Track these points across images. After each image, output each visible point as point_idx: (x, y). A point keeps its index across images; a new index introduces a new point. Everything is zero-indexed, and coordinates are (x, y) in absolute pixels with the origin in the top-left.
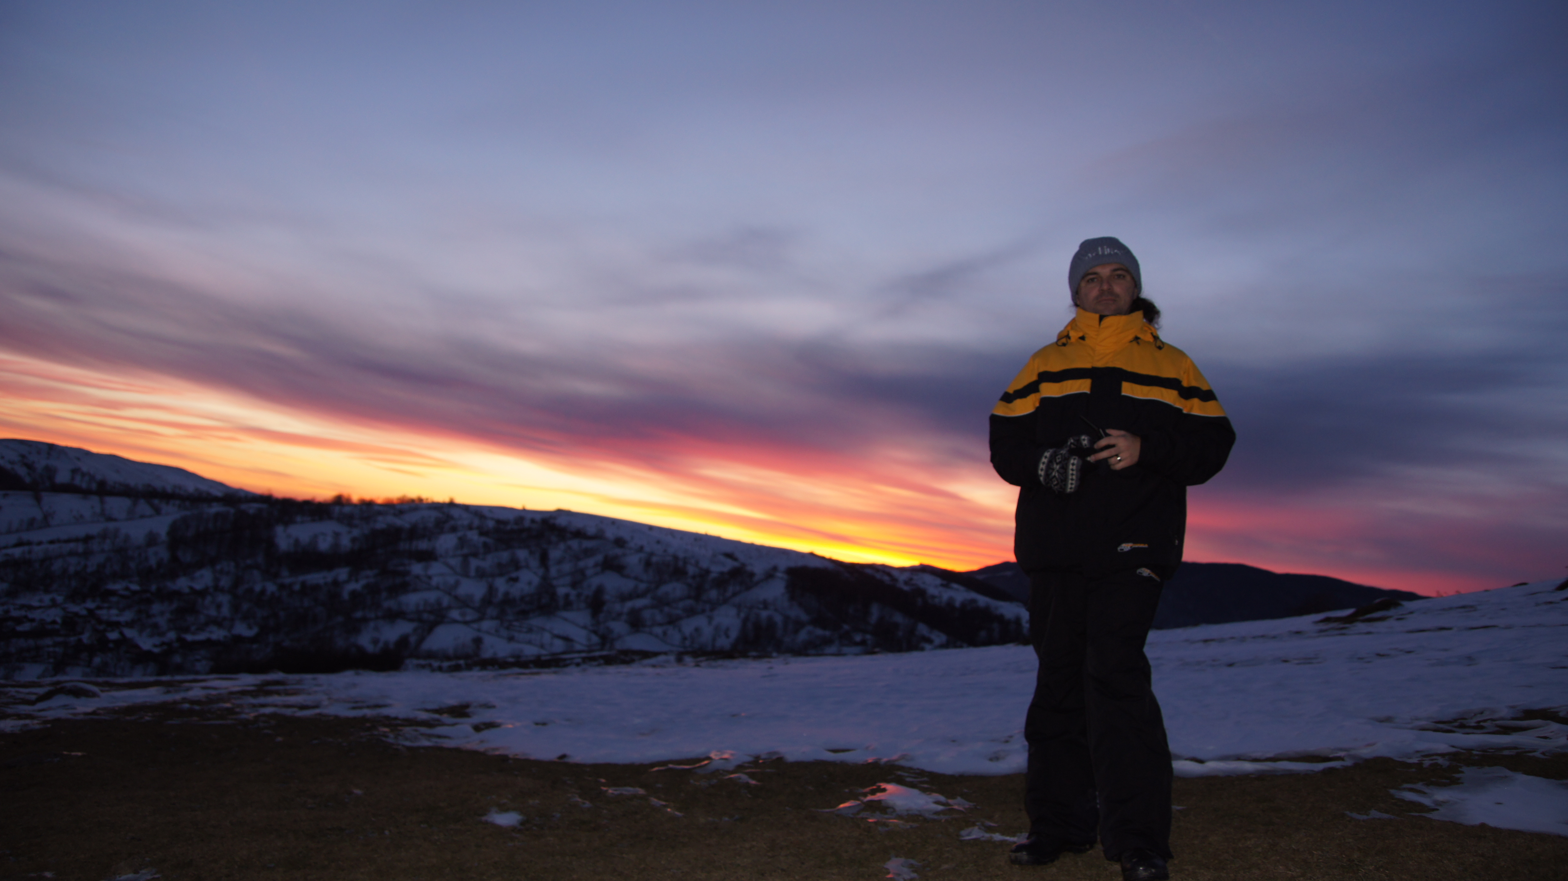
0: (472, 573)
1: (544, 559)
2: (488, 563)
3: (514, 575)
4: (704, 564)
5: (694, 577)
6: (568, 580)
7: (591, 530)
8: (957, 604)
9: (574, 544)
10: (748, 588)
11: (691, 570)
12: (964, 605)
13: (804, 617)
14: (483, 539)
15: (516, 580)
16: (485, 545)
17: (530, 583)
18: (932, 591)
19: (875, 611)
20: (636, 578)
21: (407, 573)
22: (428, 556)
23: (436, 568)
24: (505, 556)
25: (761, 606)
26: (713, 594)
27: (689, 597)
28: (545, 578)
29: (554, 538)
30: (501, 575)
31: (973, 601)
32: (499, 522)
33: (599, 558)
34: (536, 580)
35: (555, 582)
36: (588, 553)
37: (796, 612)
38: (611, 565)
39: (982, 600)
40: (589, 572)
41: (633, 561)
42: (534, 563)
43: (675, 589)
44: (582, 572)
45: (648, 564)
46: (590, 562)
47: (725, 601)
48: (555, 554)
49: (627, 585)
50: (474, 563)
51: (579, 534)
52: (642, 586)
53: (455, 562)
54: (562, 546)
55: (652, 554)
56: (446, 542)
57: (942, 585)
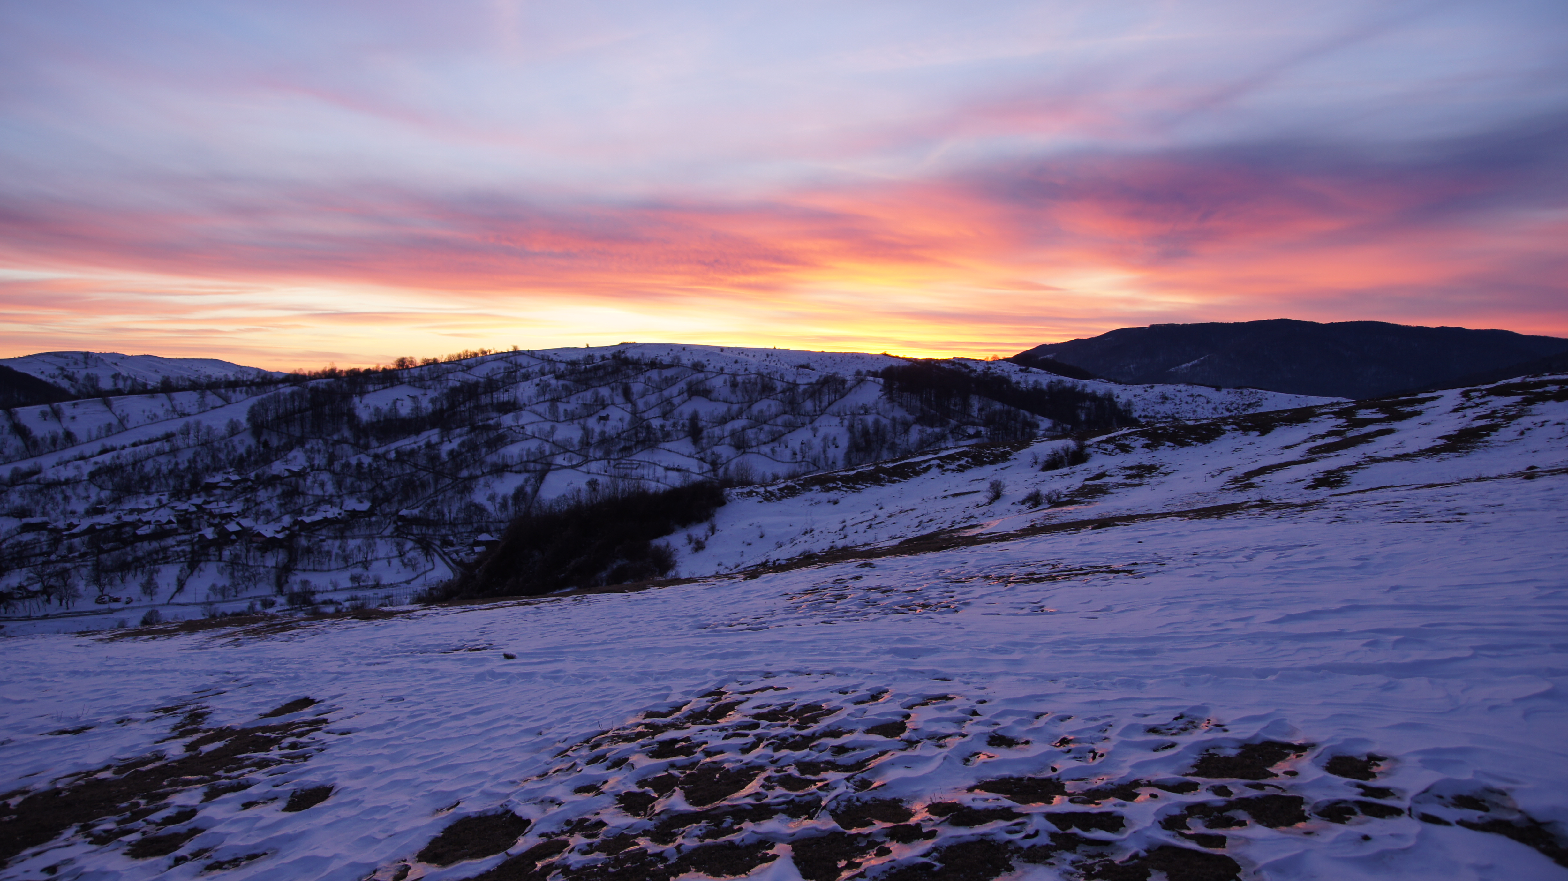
0: (562, 418)
1: (627, 393)
2: (573, 404)
3: (603, 413)
4: (790, 378)
5: (783, 392)
6: (657, 411)
7: (667, 360)
8: (1044, 387)
9: (654, 374)
10: (842, 396)
11: (779, 386)
12: (1050, 385)
13: (910, 418)
14: (561, 382)
15: (606, 418)
16: (565, 387)
17: (621, 420)
18: (1015, 378)
19: (976, 403)
20: (725, 401)
21: (498, 426)
22: (512, 407)
23: (526, 418)
24: (588, 396)
25: (862, 412)
26: (809, 405)
27: (785, 413)
28: (634, 413)
29: (631, 373)
30: (590, 415)
31: (1060, 382)
32: (573, 363)
33: (682, 385)
34: (628, 417)
35: (646, 416)
36: (669, 382)
37: (899, 413)
38: (697, 391)
39: (1068, 381)
40: (676, 401)
41: (718, 382)
42: (619, 400)
43: (767, 406)
44: (669, 401)
45: (734, 385)
46: (674, 390)
47: (823, 412)
48: (637, 387)
49: (721, 409)
50: (561, 407)
51: (654, 364)
52: (735, 407)
53: (543, 408)
54: (641, 378)
55: (734, 375)
56: (526, 391)
57: (1021, 370)
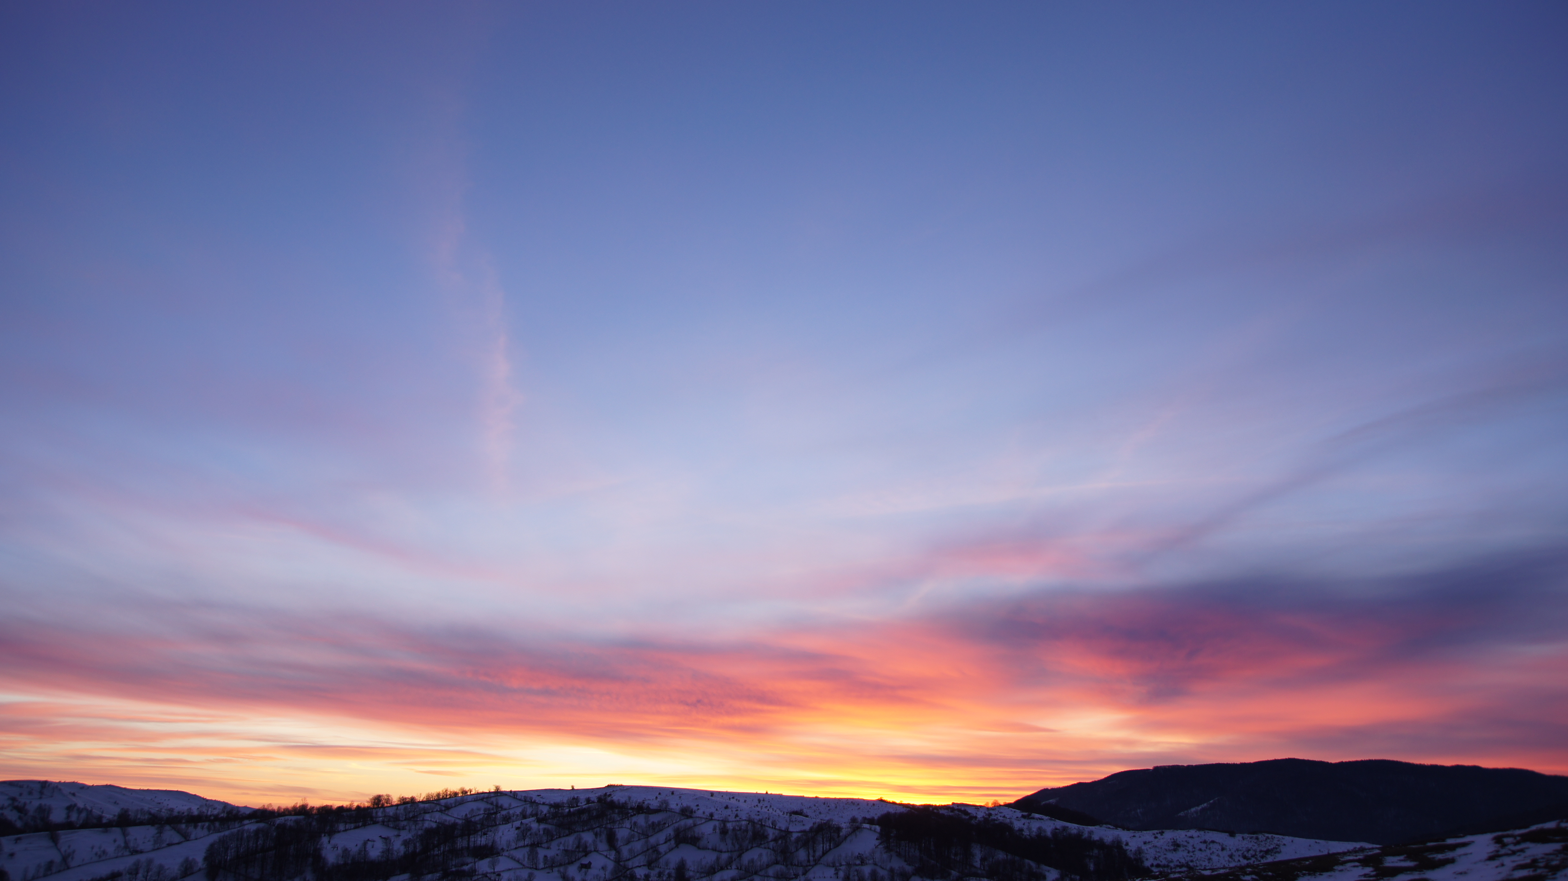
0: (541, 865)
1: (611, 840)
2: (553, 850)
3: (585, 861)
4: (782, 825)
5: (775, 840)
6: (641, 860)
7: (655, 804)
8: (1049, 834)
9: (640, 819)
10: (837, 845)
11: (771, 833)
12: (1055, 832)
13: (909, 869)
14: (542, 826)
15: (588, 866)
16: (547, 832)
17: (604, 868)
18: (1017, 825)
19: (978, 853)
20: (714, 849)
21: (473, 872)
22: (490, 851)
23: (503, 863)
24: (570, 841)
25: (858, 862)
26: (802, 855)
27: (777, 863)
28: (618, 861)
29: (616, 817)
30: (571, 863)
31: (1065, 828)
32: (556, 806)
33: (670, 831)
34: (611, 865)
35: (630, 864)
36: (656, 828)
37: (897, 864)
38: (685, 838)
39: (1073, 828)
40: (663, 848)
41: (707, 829)
42: (603, 846)
43: (758, 855)
44: (655, 849)
45: (724, 832)
46: (661, 837)
47: (817, 862)
48: (622, 833)
49: (709, 858)
50: (541, 853)
51: (641, 809)
52: (725, 856)
53: (522, 854)
54: (627, 824)
55: (724, 821)
56: (505, 834)
57: (1023, 816)
